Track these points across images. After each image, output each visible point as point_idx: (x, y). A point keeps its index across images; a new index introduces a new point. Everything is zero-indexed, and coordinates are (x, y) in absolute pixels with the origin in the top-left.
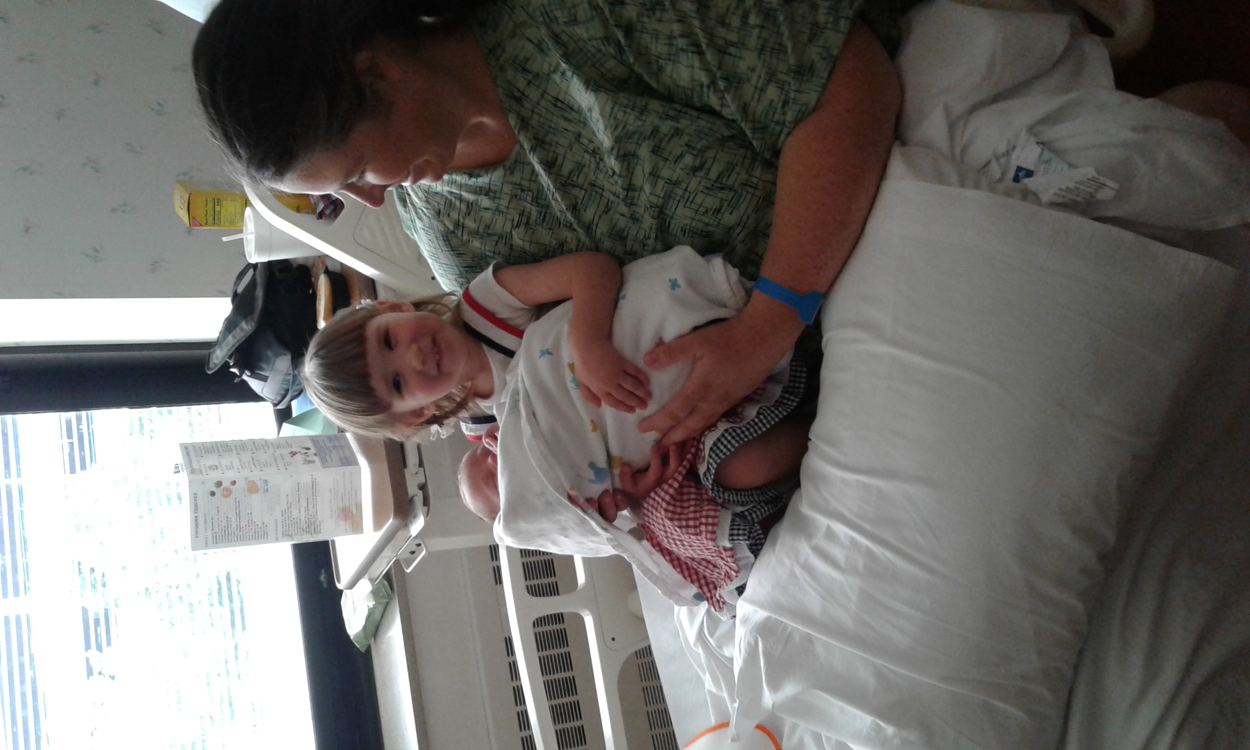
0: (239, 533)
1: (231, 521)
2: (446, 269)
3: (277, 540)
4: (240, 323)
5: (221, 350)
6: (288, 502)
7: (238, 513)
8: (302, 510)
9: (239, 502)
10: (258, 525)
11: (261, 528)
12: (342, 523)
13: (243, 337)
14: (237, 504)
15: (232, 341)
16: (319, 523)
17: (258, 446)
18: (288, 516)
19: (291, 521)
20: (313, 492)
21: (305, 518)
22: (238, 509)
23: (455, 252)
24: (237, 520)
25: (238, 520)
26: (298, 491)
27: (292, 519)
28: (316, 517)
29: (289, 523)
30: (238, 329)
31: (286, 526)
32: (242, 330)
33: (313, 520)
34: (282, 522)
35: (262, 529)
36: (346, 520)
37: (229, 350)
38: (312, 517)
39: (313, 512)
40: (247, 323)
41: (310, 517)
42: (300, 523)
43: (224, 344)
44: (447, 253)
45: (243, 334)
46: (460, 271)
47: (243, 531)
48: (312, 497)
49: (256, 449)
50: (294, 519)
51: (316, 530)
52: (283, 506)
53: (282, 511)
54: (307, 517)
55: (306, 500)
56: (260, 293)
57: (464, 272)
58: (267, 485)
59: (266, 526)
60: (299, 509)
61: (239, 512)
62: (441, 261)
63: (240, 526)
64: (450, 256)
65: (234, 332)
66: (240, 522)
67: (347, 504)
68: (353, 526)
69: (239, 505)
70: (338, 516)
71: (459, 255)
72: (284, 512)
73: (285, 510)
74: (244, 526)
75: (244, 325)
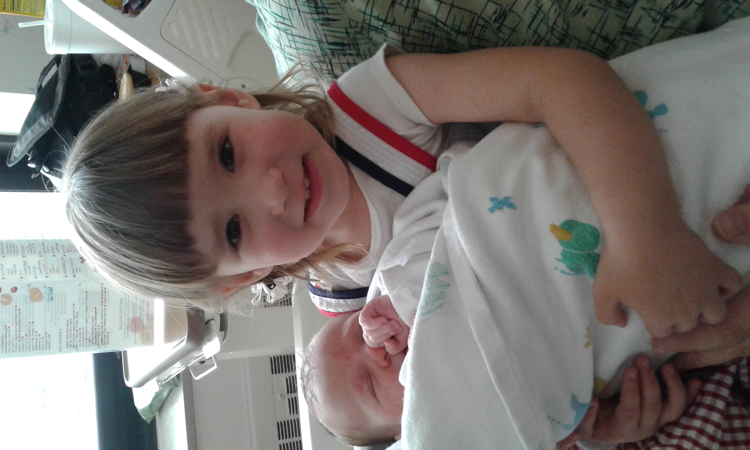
0: (19, 343)
1: (9, 330)
2: (299, 46)
3: (60, 351)
4: (39, 118)
5: (21, 144)
6: (74, 311)
7: (18, 322)
8: (90, 320)
9: (19, 310)
10: (39, 335)
11: (43, 338)
12: (131, 334)
13: (41, 133)
14: (18, 311)
15: (31, 137)
16: (107, 334)
17: (47, 248)
18: (74, 325)
19: (77, 331)
20: (102, 302)
21: (92, 328)
22: (18, 318)
23: (321, 16)
24: (16, 329)
25: (18, 330)
26: (86, 300)
27: (78, 329)
28: (104, 328)
29: (74, 334)
30: (37, 124)
31: (71, 337)
32: (41, 125)
33: (100, 331)
34: (67, 332)
35: (45, 339)
36: (136, 332)
37: (28, 145)
38: (100, 327)
39: (102, 323)
40: (45, 118)
41: (97, 327)
42: (86, 333)
43: (23, 139)
44: (309, 16)
45: (41, 130)
46: (322, 49)
47: (23, 341)
48: (101, 307)
49: (45, 252)
50: (80, 329)
51: (103, 341)
52: (70, 315)
53: (68, 321)
54: (94, 327)
55: (94, 311)
56: (60, 88)
57: (329, 52)
58: (52, 293)
59: (49, 336)
60: (87, 319)
61: (20, 321)
62: (295, 32)
63: (20, 335)
64: (311, 22)
65: (33, 127)
66: (19, 331)
67: (138, 315)
68: (143, 338)
69: (20, 313)
70: (128, 327)
71: (327, 21)
72: (69, 322)
73: (71, 319)
74: (24, 336)
75: (42, 120)
